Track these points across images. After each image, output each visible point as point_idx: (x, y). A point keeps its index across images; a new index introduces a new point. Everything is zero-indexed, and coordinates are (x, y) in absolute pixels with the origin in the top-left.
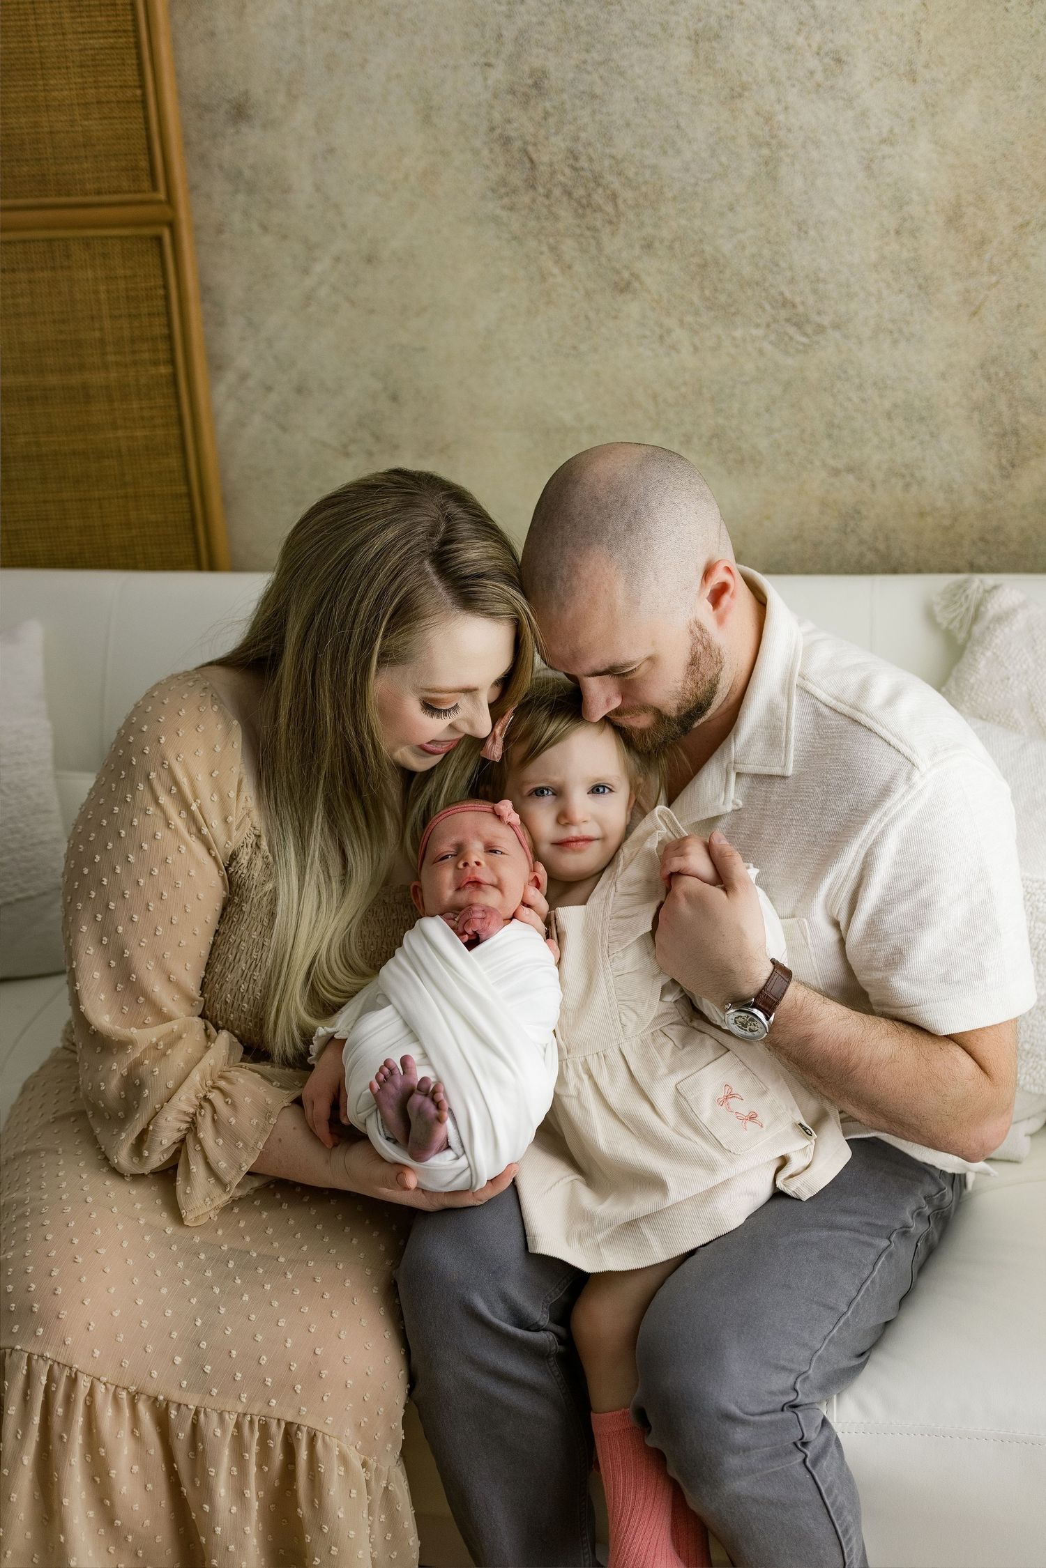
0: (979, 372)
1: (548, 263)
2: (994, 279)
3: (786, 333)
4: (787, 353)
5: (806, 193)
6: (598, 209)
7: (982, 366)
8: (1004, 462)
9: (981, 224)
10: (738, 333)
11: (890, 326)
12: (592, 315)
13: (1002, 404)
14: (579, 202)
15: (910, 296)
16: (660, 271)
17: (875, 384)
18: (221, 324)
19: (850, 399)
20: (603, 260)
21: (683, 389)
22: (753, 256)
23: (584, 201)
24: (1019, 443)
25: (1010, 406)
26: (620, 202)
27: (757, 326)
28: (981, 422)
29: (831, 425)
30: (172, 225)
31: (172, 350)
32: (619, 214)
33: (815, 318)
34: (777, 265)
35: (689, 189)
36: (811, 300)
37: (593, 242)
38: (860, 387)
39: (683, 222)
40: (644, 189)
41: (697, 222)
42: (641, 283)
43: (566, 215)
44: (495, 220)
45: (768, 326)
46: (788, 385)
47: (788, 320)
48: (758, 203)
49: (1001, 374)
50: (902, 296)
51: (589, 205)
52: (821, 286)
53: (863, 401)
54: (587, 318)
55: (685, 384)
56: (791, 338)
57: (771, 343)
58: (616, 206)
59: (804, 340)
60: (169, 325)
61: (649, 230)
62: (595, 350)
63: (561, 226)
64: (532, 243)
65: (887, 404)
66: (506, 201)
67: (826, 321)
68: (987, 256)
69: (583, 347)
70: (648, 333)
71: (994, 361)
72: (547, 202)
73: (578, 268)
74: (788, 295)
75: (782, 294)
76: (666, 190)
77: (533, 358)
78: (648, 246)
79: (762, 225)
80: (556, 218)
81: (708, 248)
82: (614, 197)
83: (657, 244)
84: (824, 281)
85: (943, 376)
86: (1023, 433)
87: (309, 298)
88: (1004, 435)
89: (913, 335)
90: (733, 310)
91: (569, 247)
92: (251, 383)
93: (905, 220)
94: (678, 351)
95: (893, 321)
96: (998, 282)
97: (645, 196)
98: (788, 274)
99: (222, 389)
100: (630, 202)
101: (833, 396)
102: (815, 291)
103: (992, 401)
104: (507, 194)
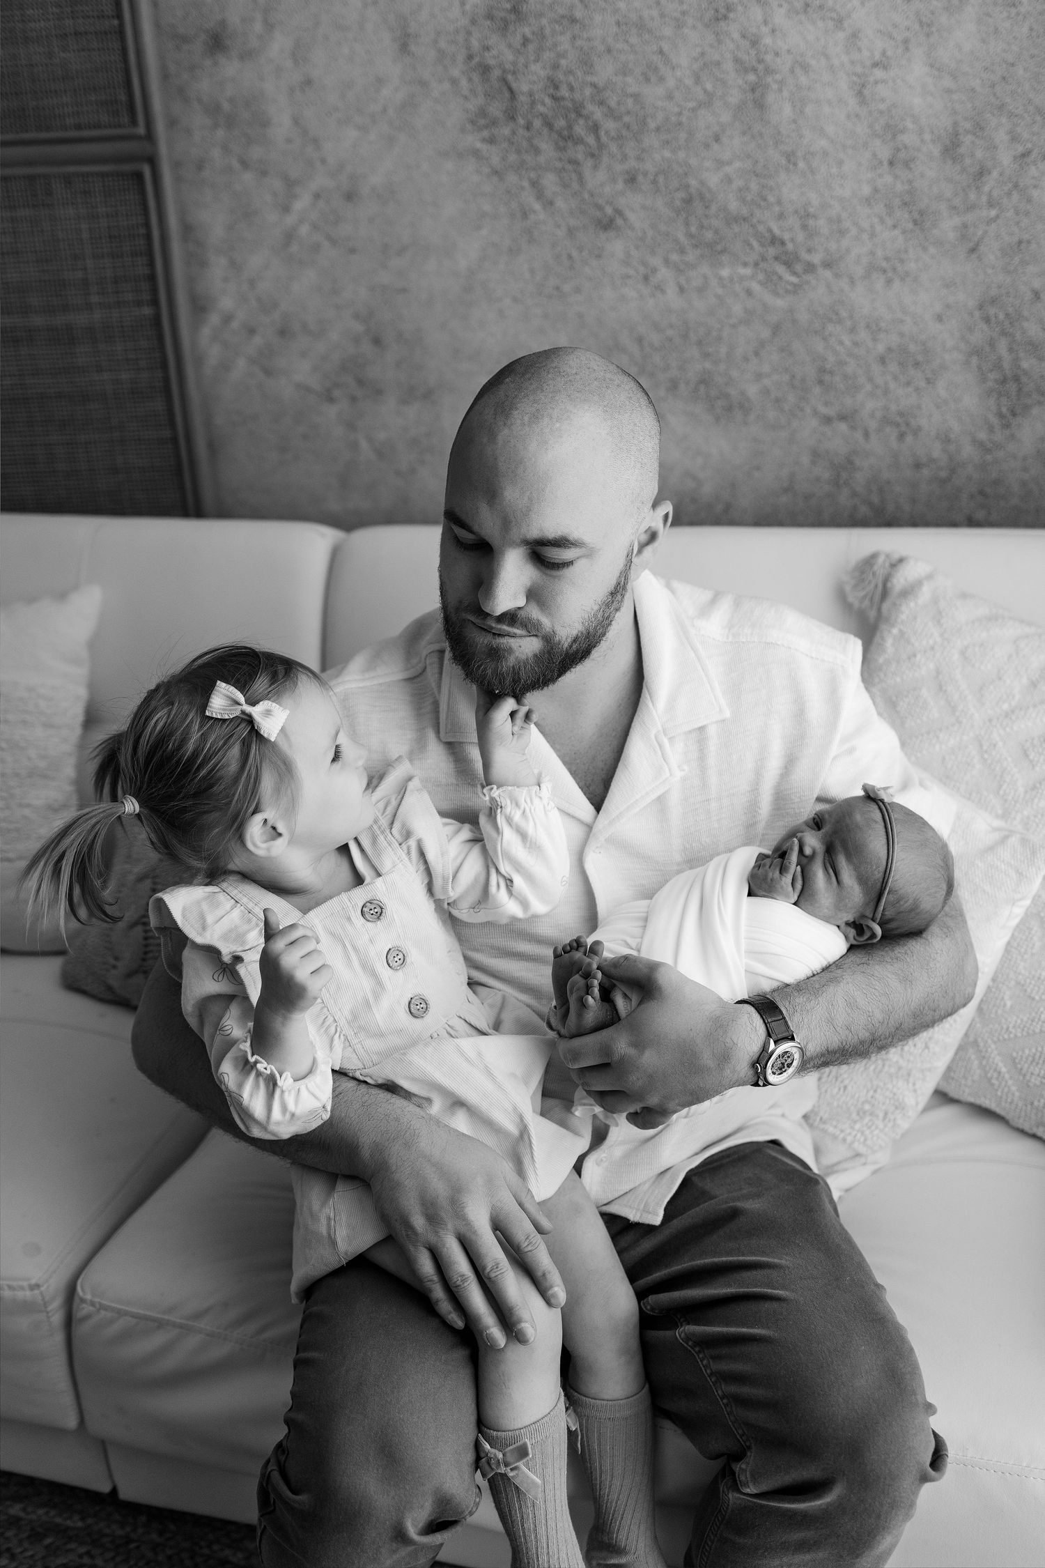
0: (977, 314)
1: (529, 198)
2: (993, 213)
3: (775, 273)
4: (776, 294)
5: (795, 121)
6: (579, 141)
7: (981, 307)
8: (1004, 410)
9: (979, 154)
10: (725, 272)
11: (884, 264)
12: (575, 254)
13: (1002, 346)
14: (560, 135)
15: (904, 232)
16: (644, 207)
17: (868, 326)
18: (203, 264)
19: (841, 343)
20: (586, 196)
21: (670, 332)
22: (740, 190)
23: (565, 133)
24: (1020, 390)
25: (1011, 350)
26: (602, 133)
27: (745, 265)
28: (979, 368)
29: (822, 370)
30: (152, 161)
31: (155, 291)
32: (601, 146)
33: (805, 256)
34: (765, 200)
35: (673, 119)
36: (800, 237)
37: (574, 176)
38: (853, 330)
39: (667, 154)
40: (626, 119)
41: (682, 155)
42: (625, 220)
43: (547, 147)
44: (476, 153)
45: (756, 265)
46: (776, 329)
47: (776, 258)
48: (744, 133)
49: (1001, 316)
50: (897, 232)
51: (570, 137)
52: (811, 222)
53: (856, 344)
54: (570, 257)
55: (671, 326)
56: (780, 278)
57: (761, 283)
58: (598, 138)
59: (794, 279)
60: (151, 264)
61: (632, 163)
62: (578, 290)
63: (542, 159)
64: (512, 178)
65: (881, 348)
66: (486, 133)
67: (816, 259)
68: (986, 189)
69: (567, 288)
70: (632, 272)
71: (993, 301)
72: (527, 134)
73: (560, 203)
74: (777, 231)
75: (770, 230)
76: (649, 120)
77: (515, 300)
78: (631, 180)
79: (749, 157)
80: (537, 151)
81: (693, 182)
82: (595, 128)
83: (640, 178)
84: (815, 217)
85: (939, 318)
86: (1024, 379)
87: (289, 236)
88: (1004, 381)
89: (907, 274)
90: (719, 248)
91: (550, 182)
92: (235, 325)
93: (898, 150)
94: (663, 291)
95: (887, 259)
96: (997, 217)
97: (628, 127)
98: (777, 209)
99: (206, 332)
100: (613, 134)
101: (825, 339)
102: (804, 227)
103: (992, 344)
104: (486, 127)
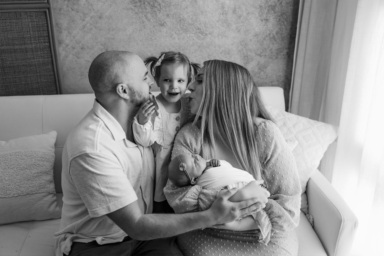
0: (240, 44)
1: (144, 19)
2: (242, 24)
3: (199, 35)
4: (199, 40)
5: (203, 5)
6: (156, 7)
7: (240, 42)
8: (245, 62)
9: (240, 13)
10: (188, 35)
11: (221, 34)
12: (155, 31)
13: (244, 50)
14: (151, 5)
15: (225, 28)
16: (170, 21)
17: (218, 46)
18: (61, 33)
19: (213, 50)
20: (157, 19)
21: (176, 48)
22: (191, 18)
23: (153, 5)
24: (248, 58)
25: (246, 51)
26: (161, 6)
27: (193, 34)
28: (240, 54)
29: (209, 55)
30: (49, 9)
31: (49, 39)
32: (161, 8)
33: (205, 32)
34: (197, 20)
35: (177, 3)
36: (204, 28)
37: (155, 14)
38: (215, 47)
39: (176, 10)
40: (167, 3)
41: (179, 11)
42: (166, 24)
43: (149, 9)
44: (132, 9)
45: (195, 34)
46: (199, 47)
47: (199, 32)
48: (192, 7)
49: (244, 44)
50: (224, 27)
51: (154, 6)
52: (206, 25)
53: (216, 50)
54: (154, 32)
55: (176, 46)
56: (200, 36)
57: (196, 37)
58: (160, 6)
59: (203, 37)
60: (48, 33)
61: (168, 12)
62: (156, 39)
63: (147, 11)
64: (140, 15)
65: (221, 51)
66: (134, 5)
67: (207, 33)
68: (241, 19)
69: (153, 38)
70: (168, 35)
71: (243, 41)
72: (144, 5)
73: (151, 20)
74: (199, 27)
75: (198, 27)
76: (172, 3)
77: (141, 41)
78: (168, 16)
79: (193, 12)
80: (146, 9)
81: (181, 16)
82: (160, 4)
83: (170, 15)
84: (207, 24)
85: (232, 45)
86: (249, 56)
87: (84, 27)
88: (245, 57)
89: (226, 36)
90: (187, 30)
91: (149, 16)
92: (69, 47)
93: (224, 11)
94: (175, 39)
95: (222, 33)
96: (243, 25)
97: (167, 5)
98: (199, 22)
99: (61, 48)
100: (164, 6)
101: (209, 49)
102: (205, 26)
103: (242, 50)
104: (134, 3)
